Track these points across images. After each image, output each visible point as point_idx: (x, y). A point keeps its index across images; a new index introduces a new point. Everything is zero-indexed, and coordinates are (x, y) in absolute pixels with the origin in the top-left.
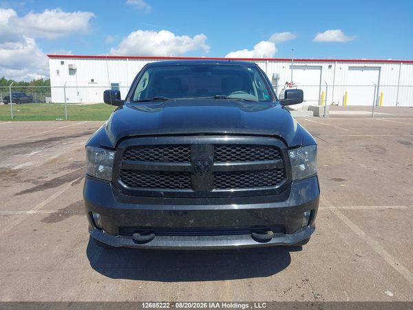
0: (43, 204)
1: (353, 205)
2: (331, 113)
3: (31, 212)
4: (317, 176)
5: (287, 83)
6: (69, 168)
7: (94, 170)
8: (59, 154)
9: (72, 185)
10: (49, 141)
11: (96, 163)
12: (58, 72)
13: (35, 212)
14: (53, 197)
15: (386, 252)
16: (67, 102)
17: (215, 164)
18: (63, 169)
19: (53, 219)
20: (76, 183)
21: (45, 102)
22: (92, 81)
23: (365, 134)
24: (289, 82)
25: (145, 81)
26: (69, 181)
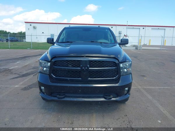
0: (21, 83)
1: (148, 86)
2: (143, 48)
3: (17, 86)
4: (131, 74)
5: (125, 35)
6: (32, 69)
7: (42, 70)
8: (28, 63)
9: (33, 76)
10: (24, 58)
11: (43, 67)
12: (29, 29)
13: (18, 86)
14: (26, 80)
15: (160, 105)
16: (32, 41)
17: (90, 68)
18: (30, 69)
19: (25, 89)
20: (35, 75)
21: (23, 41)
22: (43, 33)
23: (157, 57)
24: (126, 35)
25: (64, 34)
26: (32, 74)
